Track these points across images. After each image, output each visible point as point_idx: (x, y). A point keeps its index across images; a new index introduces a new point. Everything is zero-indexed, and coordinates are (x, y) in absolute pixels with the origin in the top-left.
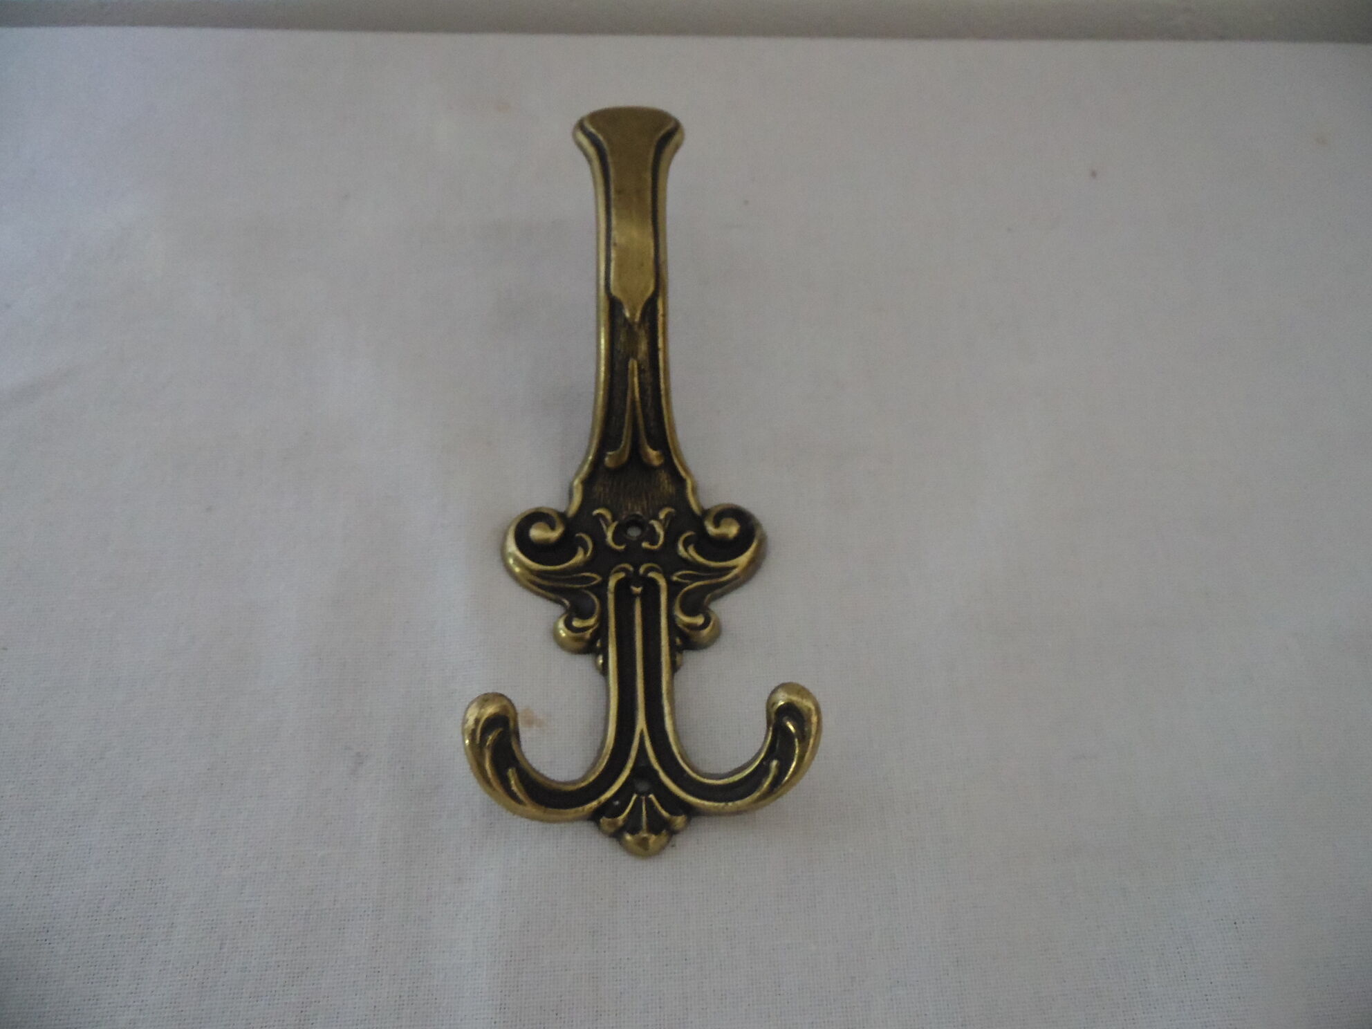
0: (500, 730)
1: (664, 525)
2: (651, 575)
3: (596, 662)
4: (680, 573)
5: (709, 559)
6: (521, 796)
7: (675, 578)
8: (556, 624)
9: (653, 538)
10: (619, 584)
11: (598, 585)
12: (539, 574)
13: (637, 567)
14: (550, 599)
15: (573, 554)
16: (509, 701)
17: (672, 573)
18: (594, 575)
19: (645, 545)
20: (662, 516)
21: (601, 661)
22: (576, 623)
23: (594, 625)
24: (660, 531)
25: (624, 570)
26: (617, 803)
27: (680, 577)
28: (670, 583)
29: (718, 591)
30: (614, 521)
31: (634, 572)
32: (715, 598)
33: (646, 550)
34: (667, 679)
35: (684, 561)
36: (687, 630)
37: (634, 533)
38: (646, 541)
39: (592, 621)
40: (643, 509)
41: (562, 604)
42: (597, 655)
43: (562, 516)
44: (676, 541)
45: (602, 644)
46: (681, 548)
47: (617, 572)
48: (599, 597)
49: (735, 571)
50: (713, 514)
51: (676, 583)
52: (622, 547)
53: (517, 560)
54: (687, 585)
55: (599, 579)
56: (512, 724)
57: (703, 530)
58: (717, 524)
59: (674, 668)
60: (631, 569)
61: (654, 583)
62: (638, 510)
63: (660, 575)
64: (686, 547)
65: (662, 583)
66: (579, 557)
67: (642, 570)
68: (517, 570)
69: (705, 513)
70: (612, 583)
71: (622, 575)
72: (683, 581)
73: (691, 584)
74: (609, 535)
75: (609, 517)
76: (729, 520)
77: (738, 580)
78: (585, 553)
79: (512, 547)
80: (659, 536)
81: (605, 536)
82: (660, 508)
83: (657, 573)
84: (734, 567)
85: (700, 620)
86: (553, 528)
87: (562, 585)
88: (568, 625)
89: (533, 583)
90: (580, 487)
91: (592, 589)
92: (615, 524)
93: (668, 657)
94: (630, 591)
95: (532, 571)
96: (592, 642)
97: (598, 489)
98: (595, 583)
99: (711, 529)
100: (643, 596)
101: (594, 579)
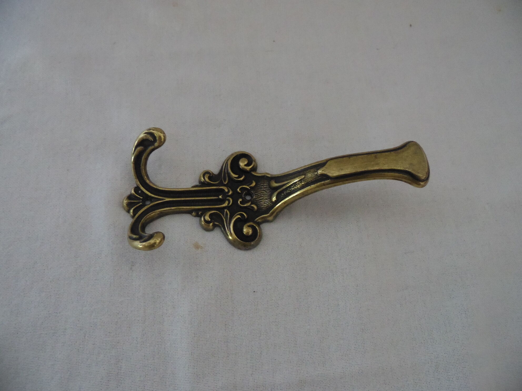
1: (249, 206)
2: (227, 201)
4: (228, 212)
7: (225, 210)
9: (243, 202)
10: (223, 190)
11: (223, 183)
13: (230, 196)
17: (228, 209)
18: (227, 182)
19: (240, 200)
20: (253, 206)
22: (207, 176)
24: (246, 205)
25: (229, 192)
26: (140, 192)
27: (226, 212)
28: (223, 208)
33: (238, 200)
35: (234, 214)
38: (242, 200)
43: (254, 169)
44: (243, 211)
46: (239, 213)
47: (228, 189)
48: (218, 183)
50: (255, 225)
52: (239, 191)
54: (223, 215)
57: (248, 222)
58: (249, 226)
60: (229, 194)
61: (224, 203)
63: (227, 205)
65: (223, 206)
66: (234, 176)
67: (229, 198)
70: (224, 188)
71: (226, 190)
72: (225, 214)
73: (224, 217)
75: (252, 186)
78: (236, 178)
80: (244, 205)
81: (244, 185)
82: (256, 205)
91: (221, 181)
92: (249, 188)
94: (220, 194)
98: (224, 182)
100: (218, 199)
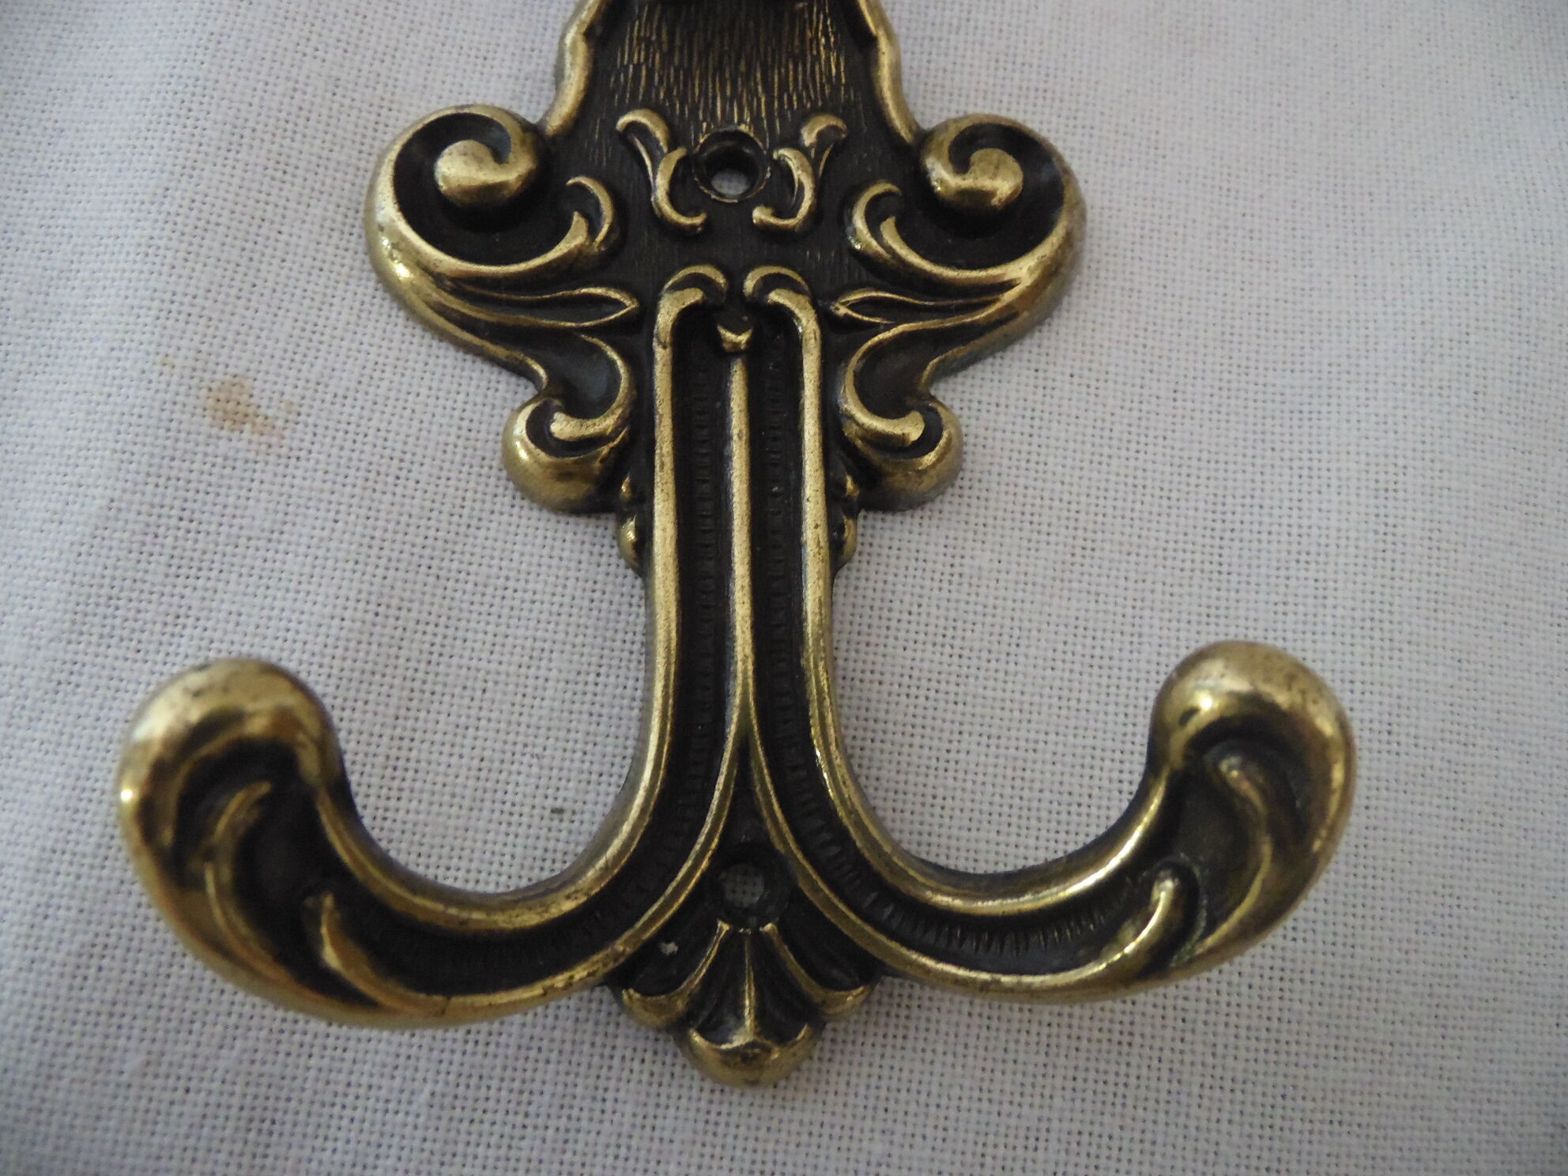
0: (264, 788)
1: (814, 164)
2: (776, 297)
3: (618, 537)
4: (856, 297)
5: (936, 261)
6: (361, 979)
7: (842, 311)
8: (508, 428)
9: (783, 195)
10: (686, 319)
12: (459, 286)
13: (735, 276)
14: (493, 360)
15: (560, 231)
16: (298, 686)
17: (835, 296)
18: (614, 294)
19: (759, 214)
20: (808, 137)
21: (631, 535)
22: (562, 426)
23: (616, 431)
24: (802, 176)
25: (699, 281)
26: (672, 948)
27: (853, 306)
28: (826, 320)
29: (958, 352)
30: (672, 147)
31: (729, 292)
32: (947, 371)
33: (765, 230)
34: (819, 593)
35: (865, 259)
36: (876, 457)
37: (730, 188)
38: (766, 205)
39: (606, 423)
40: (756, 120)
41: (531, 376)
42: (621, 520)
43: (534, 131)
44: (848, 204)
45: (633, 487)
46: (859, 222)
47: (679, 286)
48: (627, 354)
49: (1009, 296)
50: (952, 134)
51: (848, 324)
52: (698, 220)
53: (399, 244)
54: (875, 329)
55: (630, 305)
56: (309, 763)
57: (921, 178)
58: (961, 164)
59: (838, 555)
60: (721, 280)
61: (783, 319)
62: (741, 121)
63: (803, 300)
64: (874, 222)
65: (807, 324)
66: (575, 239)
67: (750, 284)
68: (402, 272)
69: (924, 138)
70: (666, 315)
71: (694, 296)
72: (865, 318)
73: (888, 328)
74: (661, 184)
75: (660, 134)
76: (996, 154)
77: (1014, 324)
78: (593, 231)
79: (388, 209)
80: (801, 187)
81: (649, 188)
82: (804, 117)
83: (792, 294)
84: (1009, 285)
85: (911, 428)
86: (499, 156)
87: (524, 319)
88: (538, 431)
89: (442, 311)
90: (582, 47)
91: (606, 332)
92: (678, 154)
93: (822, 532)
94: (719, 339)
95: (438, 278)
96: (608, 482)
97: (631, 56)
98: (618, 314)
99: (942, 176)
100: (753, 356)
101: (618, 305)
